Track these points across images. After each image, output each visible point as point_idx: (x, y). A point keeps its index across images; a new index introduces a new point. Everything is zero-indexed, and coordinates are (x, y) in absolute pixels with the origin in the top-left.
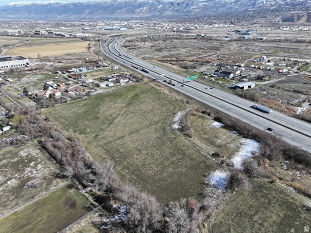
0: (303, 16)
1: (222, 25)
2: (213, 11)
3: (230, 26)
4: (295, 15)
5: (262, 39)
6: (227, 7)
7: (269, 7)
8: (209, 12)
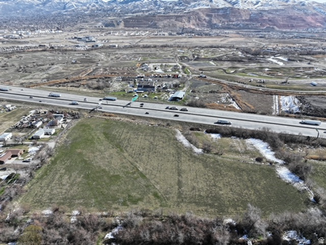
0: (120, 22)
1: (47, 31)
2: (18, 14)
3: (59, 33)
4: (114, 21)
5: (115, 46)
6: (34, 9)
7: (83, 11)
8: (13, 14)
